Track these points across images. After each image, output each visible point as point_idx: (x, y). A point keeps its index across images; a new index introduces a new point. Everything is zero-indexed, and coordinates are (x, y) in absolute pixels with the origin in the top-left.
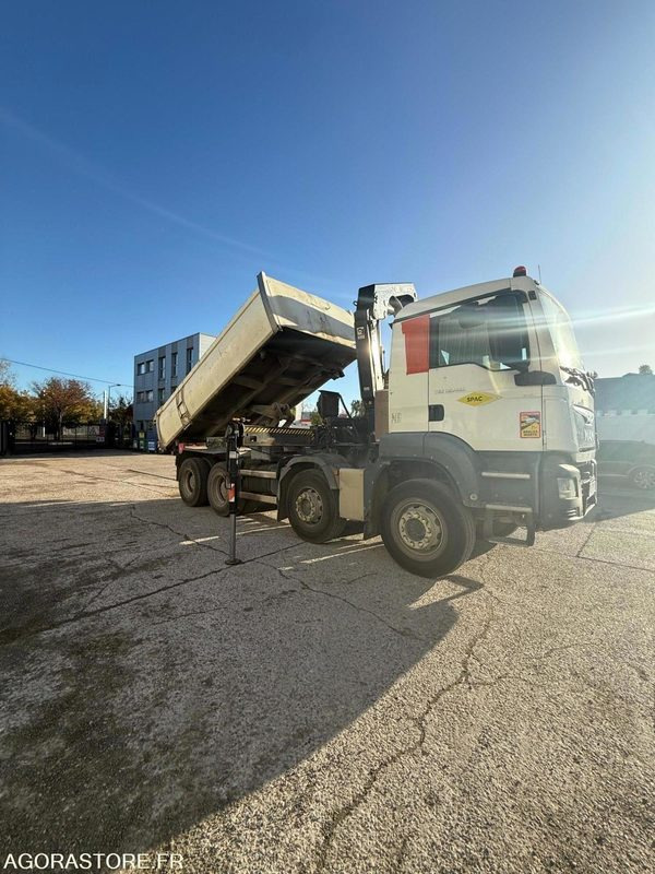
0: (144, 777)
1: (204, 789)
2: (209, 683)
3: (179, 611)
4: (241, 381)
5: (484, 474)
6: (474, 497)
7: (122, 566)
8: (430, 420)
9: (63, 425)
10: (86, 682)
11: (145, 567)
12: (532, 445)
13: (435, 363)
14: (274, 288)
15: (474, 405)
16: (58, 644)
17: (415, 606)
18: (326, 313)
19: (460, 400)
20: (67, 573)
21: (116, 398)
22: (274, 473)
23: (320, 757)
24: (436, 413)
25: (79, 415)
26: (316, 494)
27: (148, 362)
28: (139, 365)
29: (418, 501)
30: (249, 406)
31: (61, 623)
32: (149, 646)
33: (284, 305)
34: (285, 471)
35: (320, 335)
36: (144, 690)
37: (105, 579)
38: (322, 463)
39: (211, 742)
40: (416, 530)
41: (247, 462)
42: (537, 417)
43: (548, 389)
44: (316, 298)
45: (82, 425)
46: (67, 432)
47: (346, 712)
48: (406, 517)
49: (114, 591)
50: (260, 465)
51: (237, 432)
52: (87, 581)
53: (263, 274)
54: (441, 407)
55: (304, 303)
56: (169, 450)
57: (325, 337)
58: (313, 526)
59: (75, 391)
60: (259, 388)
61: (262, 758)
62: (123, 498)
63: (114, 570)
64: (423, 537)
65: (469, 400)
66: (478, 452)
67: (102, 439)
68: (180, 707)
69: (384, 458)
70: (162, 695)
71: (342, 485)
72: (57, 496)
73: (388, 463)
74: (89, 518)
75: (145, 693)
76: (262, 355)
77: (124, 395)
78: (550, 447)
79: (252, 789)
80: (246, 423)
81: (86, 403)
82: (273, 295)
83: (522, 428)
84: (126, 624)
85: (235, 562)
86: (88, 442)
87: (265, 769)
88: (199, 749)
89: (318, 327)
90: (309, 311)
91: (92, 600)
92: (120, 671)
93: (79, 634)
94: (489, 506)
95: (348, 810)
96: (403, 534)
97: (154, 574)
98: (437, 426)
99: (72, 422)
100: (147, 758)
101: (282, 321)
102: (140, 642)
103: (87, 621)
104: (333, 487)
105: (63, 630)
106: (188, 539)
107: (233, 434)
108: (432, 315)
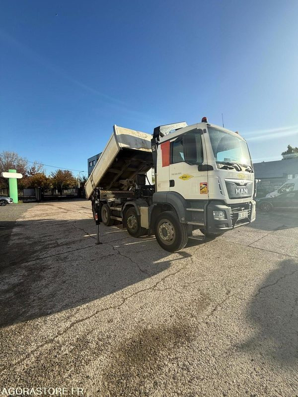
0: (30, 305)
1: (45, 310)
2: (64, 282)
3: (69, 259)
4: (112, 171)
5: (187, 209)
6: (183, 219)
7: (59, 243)
8: (170, 186)
9: (63, 189)
10: (28, 279)
11: (66, 244)
12: (204, 197)
13: (172, 162)
14: (120, 131)
15: (184, 180)
16: (26, 267)
17: (156, 262)
18: (146, 139)
19: (180, 178)
20: (40, 245)
21: (82, 177)
22: (121, 209)
23: (85, 306)
24: (172, 183)
25: (68, 185)
26: (134, 217)
27: (93, 161)
28: (90, 163)
29: (166, 220)
30: (118, 180)
31: (30, 261)
32: (53, 270)
33: (124, 138)
34: (124, 207)
35: (141, 149)
36: (44, 282)
37: (51, 248)
38: (135, 205)
39: (54, 298)
40: (165, 233)
41: (113, 204)
42: (206, 185)
43: (210, 173)
44: (141, 133)
45: (71, 188)
46: (65, 191)
47: (103, 294)
48: (161, 227)
49: (52, 252)
50: (117, 205)
51: (97, 193)
52: (45, 248)
53: (115, 125)
54: (173, 180)
55: (135, 136)
56: (90, 199)
57: (144, 150)
58: (133, 230)
59: (68, 174)
60: (120, 173)
61: (66, 304)
62: (74, 218)
63: (56, 245)
64: (167, 235)
65: (183, 177)
66: (186, 200)
67: (76, 194)
68: (51, 289)
69: (155, 202)
70: (48, 284)
71: (141, 214)
72: (51, 217)
73: (156, 205)
74: (57, 226)
75: (43, 283)
76: (117, 160)
77: (85, 175)
78: (211, 198)
79: (58, 312)
80: (101, 189)
81: (72, 179)
82: (119, 134)
83: (201, 189)
84: (50, 262)
85: (99, 243)
86: (71, 195)
87: (66, 307)
88: (50, 300)
89: (140, 146)
90: (136, 139)
91: (43, 255)
92: (39, 276)
93: (34, 265)
94: (189, 223)
95: (82, 320)
96: (161, 234)
97: (68, 247)
98: (172, 189)
99: (66, 187)
100: (34, 300)
101: (122, 145)
102: (50, 268)
103: (38, 261)
104: (138, 215)
105: (29, 263)
106: (87, 234)
107: (96, 194)
108: (171, 141)
